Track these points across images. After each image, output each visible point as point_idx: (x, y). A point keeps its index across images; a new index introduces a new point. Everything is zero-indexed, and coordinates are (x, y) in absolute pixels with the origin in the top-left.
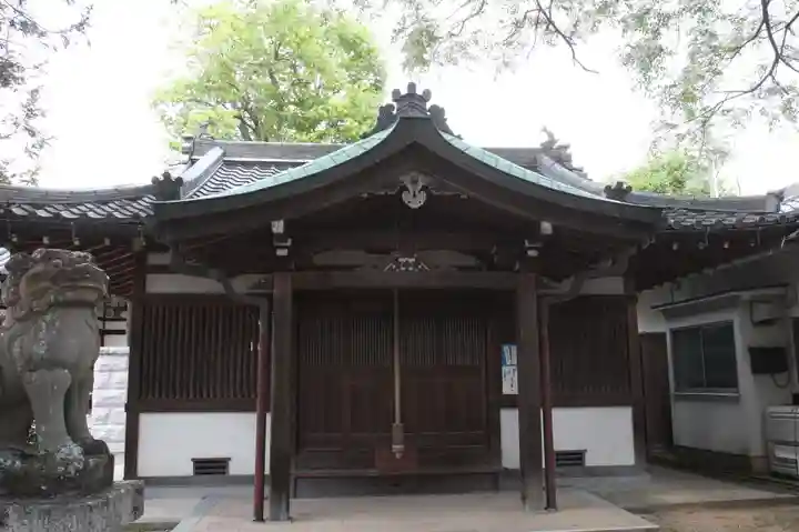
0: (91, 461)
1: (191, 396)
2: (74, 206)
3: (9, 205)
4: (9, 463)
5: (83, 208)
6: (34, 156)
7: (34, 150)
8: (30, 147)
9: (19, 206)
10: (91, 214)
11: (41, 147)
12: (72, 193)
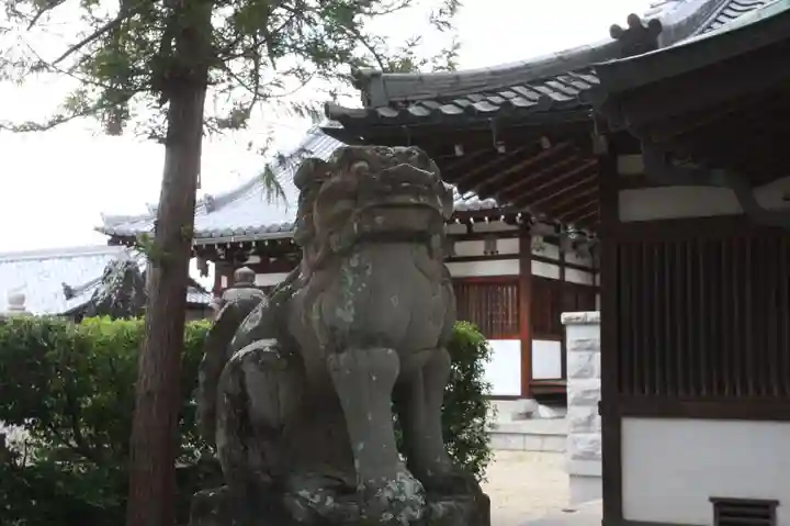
0: (440, 507)
1: (704, 392)
2: (494, 92)
3: (407, 103)
4: (317, 499)
5: (506, 94)
6: (444, 28)
7: (444, 18)
8: (437, 13)
9: (420, 104)
10: (518, 102)
11: (453, 10)
12: (494, 73)
